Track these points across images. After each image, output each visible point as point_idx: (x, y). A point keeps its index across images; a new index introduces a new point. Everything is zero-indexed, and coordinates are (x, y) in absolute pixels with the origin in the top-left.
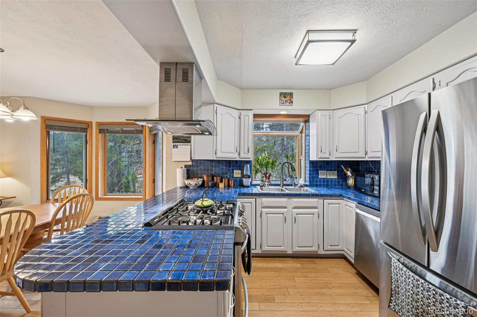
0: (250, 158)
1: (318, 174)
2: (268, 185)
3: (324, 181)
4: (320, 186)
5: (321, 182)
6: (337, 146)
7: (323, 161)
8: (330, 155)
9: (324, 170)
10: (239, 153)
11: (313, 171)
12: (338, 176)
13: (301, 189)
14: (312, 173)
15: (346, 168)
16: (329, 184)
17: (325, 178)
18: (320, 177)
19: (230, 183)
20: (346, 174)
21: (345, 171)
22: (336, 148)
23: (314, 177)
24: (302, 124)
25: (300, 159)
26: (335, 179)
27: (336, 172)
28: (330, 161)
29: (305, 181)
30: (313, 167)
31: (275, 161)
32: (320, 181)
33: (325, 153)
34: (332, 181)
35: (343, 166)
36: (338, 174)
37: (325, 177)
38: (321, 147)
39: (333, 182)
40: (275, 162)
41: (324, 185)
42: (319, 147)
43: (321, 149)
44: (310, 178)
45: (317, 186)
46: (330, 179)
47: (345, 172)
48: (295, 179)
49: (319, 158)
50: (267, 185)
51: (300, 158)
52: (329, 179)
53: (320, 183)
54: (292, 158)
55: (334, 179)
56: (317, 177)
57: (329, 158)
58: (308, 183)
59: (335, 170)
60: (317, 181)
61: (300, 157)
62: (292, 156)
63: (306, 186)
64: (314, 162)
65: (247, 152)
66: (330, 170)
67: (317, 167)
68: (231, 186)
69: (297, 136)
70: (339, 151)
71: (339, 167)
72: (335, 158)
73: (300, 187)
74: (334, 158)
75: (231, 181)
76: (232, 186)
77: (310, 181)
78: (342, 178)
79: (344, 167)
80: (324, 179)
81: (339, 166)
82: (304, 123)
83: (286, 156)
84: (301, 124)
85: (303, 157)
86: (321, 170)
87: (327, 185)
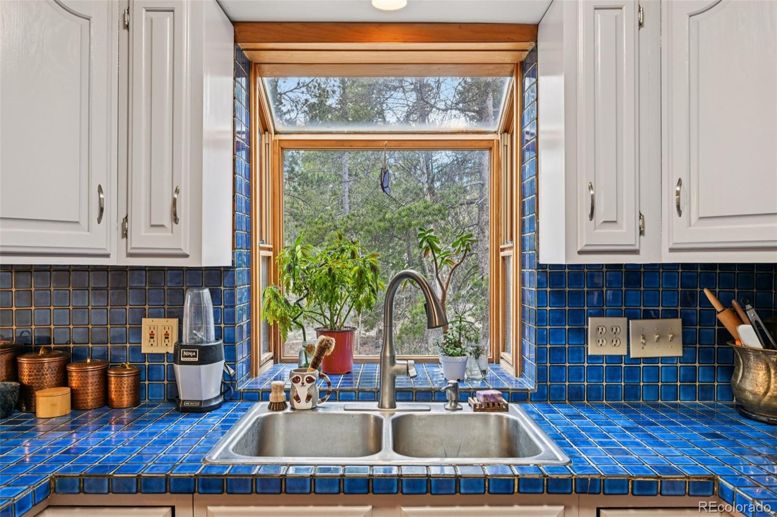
0: (186, 256)
1: (581, 334)
2: (309, 397)
3: (613, 373)
4: (595, 394)
5: (600, 378)
6: (680, 183)
7: (609, 266)
8: (642, 233)
9: (612, 315)
10: (123, 225)
11: (558, 320)
12: (685, 344)
13: (486, 419)
14: (553, 333)
15: (726, 304)
16: (637, 386)
17: (620, 357)
18: (593, 349)
19: (113, 387)
20: (726, 337)
21: (725, 318)
22: (678, 193)
23: (562, 350)
24: (508, 83)
25: (503, 258)
26: (672, 358)
27: (676, 324)
28: (645, 266)
29: (521, 370)
30: (558, 296)
31: (374, 269)
32: (595, 372)
33: (615, 222)
34: (654, 374)
35: (713, 292)
36: (685, 335)
37: (621, 351)
38: (591, 187)
39: (663, 376)
40: (370, 275)
41: (612, 394)
42: (583, 187)
43: (593, 197)
44: (540, 356)
45: (576, 396)
46: (647, 360)
47: (720, 324)
48: (471, 359)
49: (581, 252)
50: (303, 398)
51: (502, 254)
52: (637, 360)
53: (593, 382)
54: (461, 255)
55: (664, 359)
56: (579, 351)
57: (636, 252)
58: (530, 384)
59: (671, 314)
60: (577, 374)
61: (503, 250)
62: (463, 244)
63: (519, 397)
64: (561, 275)
65: (167, 220)
66: (647, 315)
67: (576, 297)
68: (115, 404)
69: (490, 149)
70: (693, 210)
71: (689, 299)
72: (672, 250)
73: (481, 410)
74: (665, 250)
75: (119, 376)
76: (126, 400)
77: (541, 375)
78: (707, 356)
79: (719, 299)
80: (611, 358)
81: (693, 295)
82: (514, 78)
83: (425, 244)
84: (503, 83)
85: (511, 248)
86: (600, 314)
87: (632, 392)
